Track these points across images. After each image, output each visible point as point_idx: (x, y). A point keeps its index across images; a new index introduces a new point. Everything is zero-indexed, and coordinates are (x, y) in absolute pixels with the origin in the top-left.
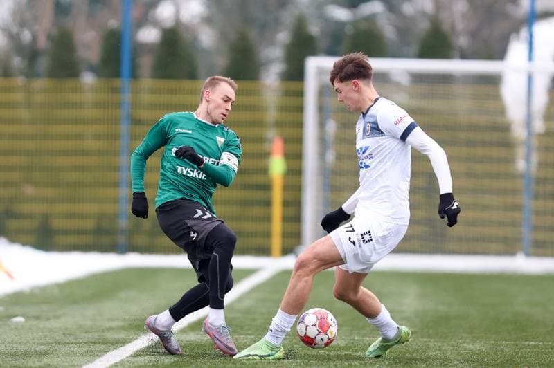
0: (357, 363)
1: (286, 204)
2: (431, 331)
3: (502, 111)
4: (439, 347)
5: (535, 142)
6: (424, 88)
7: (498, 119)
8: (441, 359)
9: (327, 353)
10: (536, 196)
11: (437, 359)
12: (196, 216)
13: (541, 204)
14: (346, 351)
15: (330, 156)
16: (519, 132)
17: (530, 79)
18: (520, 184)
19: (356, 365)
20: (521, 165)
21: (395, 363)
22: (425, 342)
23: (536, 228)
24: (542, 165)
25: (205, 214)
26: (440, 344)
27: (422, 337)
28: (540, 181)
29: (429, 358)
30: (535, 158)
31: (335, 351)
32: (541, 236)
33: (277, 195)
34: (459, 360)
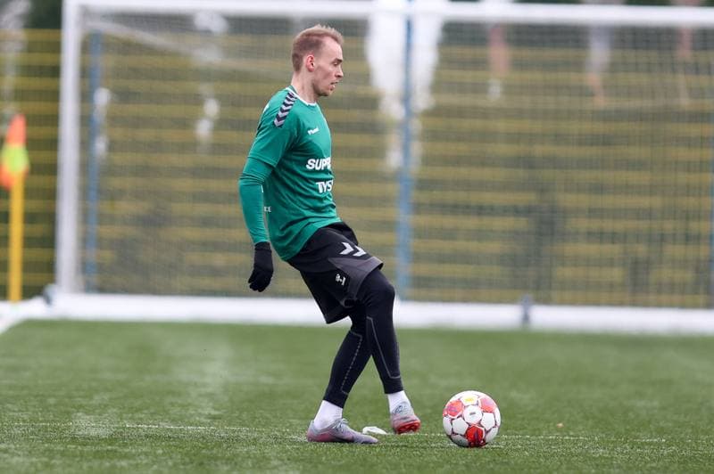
0: (124, 463)
1: (29, 218)
2: (244, 416)
3: (366, 77)
4: (255, 439)
5: (416, 125)
6: (246, 40)
7: (361, 90)
8: (255, 457)
9: (79, 448)
10: (418, 208)
11: (249, 457)
12: (345, 252)
13: (424, 220)
14: (110, 445)
15: (100, 146)
16: (393, 110)
17: (409, 26)
18: (393, 189)
19: (122, 467)
20: (394, 159)
21: (184, 464)
22: (234, 432)
23: (417, 258)
24: (428, 160)
25: (357, 251)
26: (256, 435)
27: (229, 425)
28: (424, 184)
29: (236, 456)
30: (417, 149)
31: (92, 444)
32: (425, 269)
33: (17, 206)
34: (282, 460)
